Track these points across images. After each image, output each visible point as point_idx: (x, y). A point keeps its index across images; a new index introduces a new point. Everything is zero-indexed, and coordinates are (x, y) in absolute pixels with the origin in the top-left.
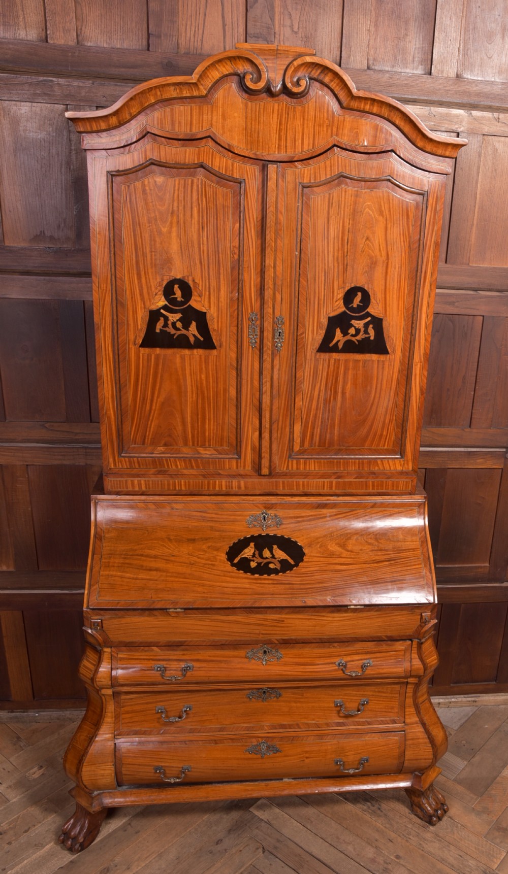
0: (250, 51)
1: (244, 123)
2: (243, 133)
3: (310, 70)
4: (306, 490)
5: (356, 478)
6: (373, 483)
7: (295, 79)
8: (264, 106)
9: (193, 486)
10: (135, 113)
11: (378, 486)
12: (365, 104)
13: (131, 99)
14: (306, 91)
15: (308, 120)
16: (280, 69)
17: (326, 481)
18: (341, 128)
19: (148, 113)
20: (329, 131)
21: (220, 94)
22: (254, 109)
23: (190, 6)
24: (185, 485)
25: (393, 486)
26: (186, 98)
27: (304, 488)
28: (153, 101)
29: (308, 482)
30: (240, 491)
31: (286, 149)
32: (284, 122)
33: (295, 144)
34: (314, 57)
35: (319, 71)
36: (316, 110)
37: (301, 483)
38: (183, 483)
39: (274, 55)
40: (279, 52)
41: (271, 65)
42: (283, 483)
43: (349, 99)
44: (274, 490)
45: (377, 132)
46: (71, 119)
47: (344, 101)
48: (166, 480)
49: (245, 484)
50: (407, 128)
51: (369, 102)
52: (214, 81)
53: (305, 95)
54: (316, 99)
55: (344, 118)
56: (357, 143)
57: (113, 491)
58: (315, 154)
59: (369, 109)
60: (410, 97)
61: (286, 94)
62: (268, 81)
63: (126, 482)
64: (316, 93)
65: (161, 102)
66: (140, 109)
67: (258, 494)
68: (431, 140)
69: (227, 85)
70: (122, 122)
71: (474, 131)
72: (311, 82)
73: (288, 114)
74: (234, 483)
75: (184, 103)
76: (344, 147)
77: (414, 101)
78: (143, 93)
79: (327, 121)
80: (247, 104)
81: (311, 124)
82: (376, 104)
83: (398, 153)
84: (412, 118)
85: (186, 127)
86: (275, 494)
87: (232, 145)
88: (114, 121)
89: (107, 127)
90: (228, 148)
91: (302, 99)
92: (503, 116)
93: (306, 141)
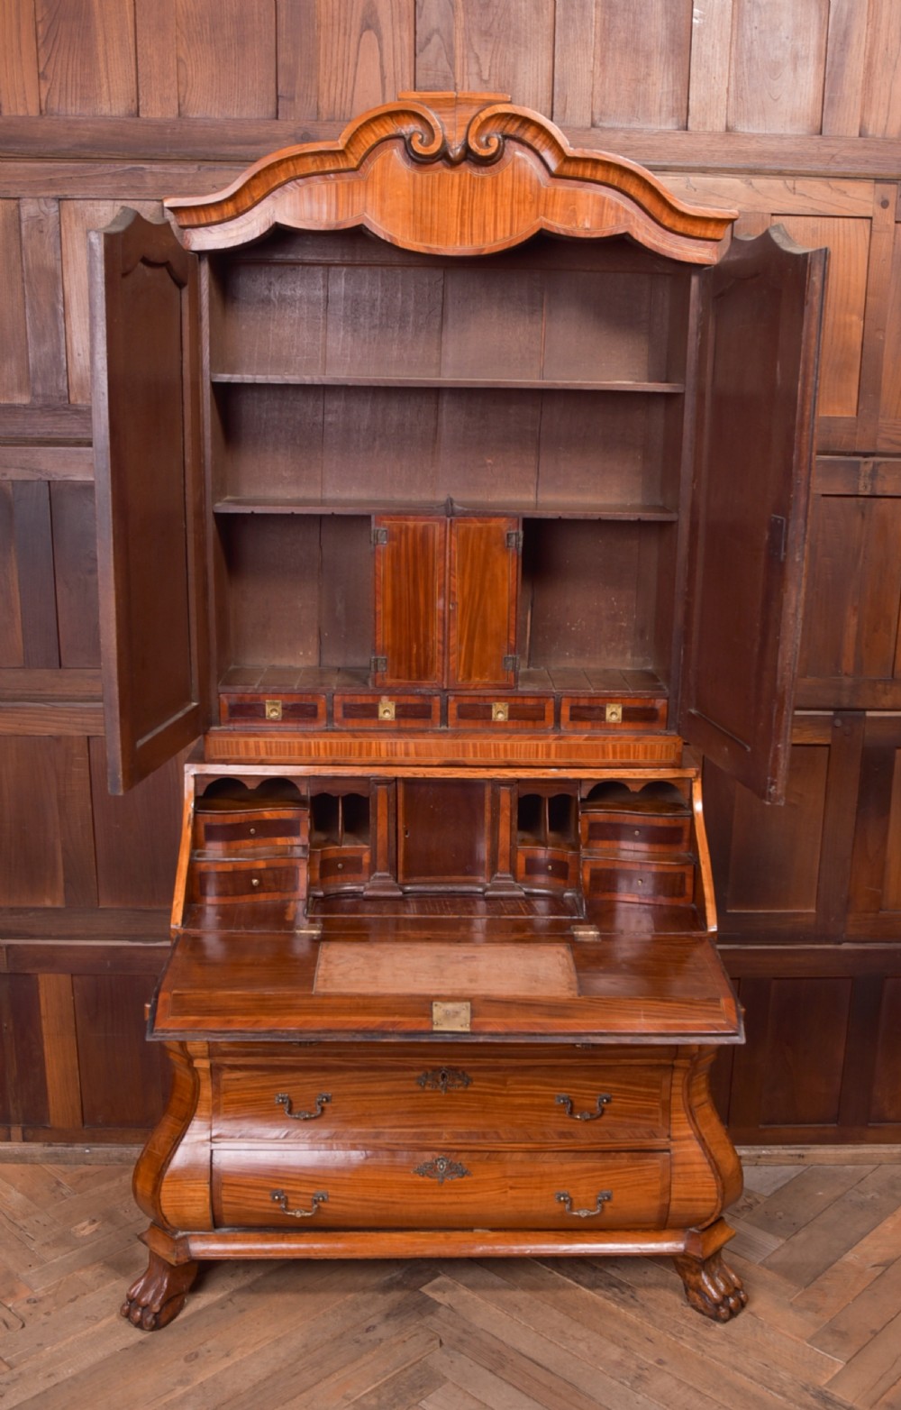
0: (418, 102)
1: (412, 204)
2: (409, 218)
3: (503, 123)
4: (509, 758)
5: (587, 739)
6: (614, 747)
7: (483, 139)
8: (439, 178)
9: (337, 751)
10: (258, 197)
11: (621, 752)
12: (585, 168)
13: (254, 177)
14: (499, 154)
15: (502, 196)
16: (461, 126)
17: (540, 743)
18: (551, 204)
19: (277, 196)
20: (534, 209)
21: (375, 165)
22: (425, 184)
23: (334, 54)
24: (325, 749)
25: (646, 753)
26: (329, 172)
27: (506, 755)
28: (284, 179)
29: (512, 746)
30: (408, 759)
31: (472, 239)
32: (467, 200)
33: (484, 230)
34: (508, 105)
35: (517, 125)
36: (513, 181)
37: (502, 747)
38: (322, 746)
39: (452, 106)
40: (459, 101)
41: (448, 120)
42: (475, 746)
43: (560, 162)
44: (460, 759)
45: (603, 209)
46: (172, 209)
47: (553, 166)
48: (296, 740)
49: (416, 748)
50: (647, 200)
51: (590, 165)
52: (368, 147)
53: (497, 161)
54: (513, 165)
55: (555, 189)
56: (574, 225)
57: (218, 757)
58: (513, 244)
59: (591, 175)
60: (656, 164)
61: (471, 160)
62: (444, 143)
63: (237, 743)
64: (514, 156)
65: (295, 180)
66: (265, 191)
67: (436, 764)
68: (683, 215)
69: (388, 152)
70: (240, 211)
71: (758, 209)
72: (506, 141)
73: (474, 188)
74: (398, 746)
75: (327, 179)
76: (556, 231)
77: (664, 169)
78: (270, 168)
79: (530, 196)
80: (414, 177)
81: (507, 201)
82: (600, 167)
83: (635, 236)
84: (653, 183)
85: (329, 213)
86: (462, 764)
87: (395, 236)
88: (229, 209)
89: (221, 219)
90: (389, 241)
91: (494, 166)
92: (801, 184)
93: (500, 227)
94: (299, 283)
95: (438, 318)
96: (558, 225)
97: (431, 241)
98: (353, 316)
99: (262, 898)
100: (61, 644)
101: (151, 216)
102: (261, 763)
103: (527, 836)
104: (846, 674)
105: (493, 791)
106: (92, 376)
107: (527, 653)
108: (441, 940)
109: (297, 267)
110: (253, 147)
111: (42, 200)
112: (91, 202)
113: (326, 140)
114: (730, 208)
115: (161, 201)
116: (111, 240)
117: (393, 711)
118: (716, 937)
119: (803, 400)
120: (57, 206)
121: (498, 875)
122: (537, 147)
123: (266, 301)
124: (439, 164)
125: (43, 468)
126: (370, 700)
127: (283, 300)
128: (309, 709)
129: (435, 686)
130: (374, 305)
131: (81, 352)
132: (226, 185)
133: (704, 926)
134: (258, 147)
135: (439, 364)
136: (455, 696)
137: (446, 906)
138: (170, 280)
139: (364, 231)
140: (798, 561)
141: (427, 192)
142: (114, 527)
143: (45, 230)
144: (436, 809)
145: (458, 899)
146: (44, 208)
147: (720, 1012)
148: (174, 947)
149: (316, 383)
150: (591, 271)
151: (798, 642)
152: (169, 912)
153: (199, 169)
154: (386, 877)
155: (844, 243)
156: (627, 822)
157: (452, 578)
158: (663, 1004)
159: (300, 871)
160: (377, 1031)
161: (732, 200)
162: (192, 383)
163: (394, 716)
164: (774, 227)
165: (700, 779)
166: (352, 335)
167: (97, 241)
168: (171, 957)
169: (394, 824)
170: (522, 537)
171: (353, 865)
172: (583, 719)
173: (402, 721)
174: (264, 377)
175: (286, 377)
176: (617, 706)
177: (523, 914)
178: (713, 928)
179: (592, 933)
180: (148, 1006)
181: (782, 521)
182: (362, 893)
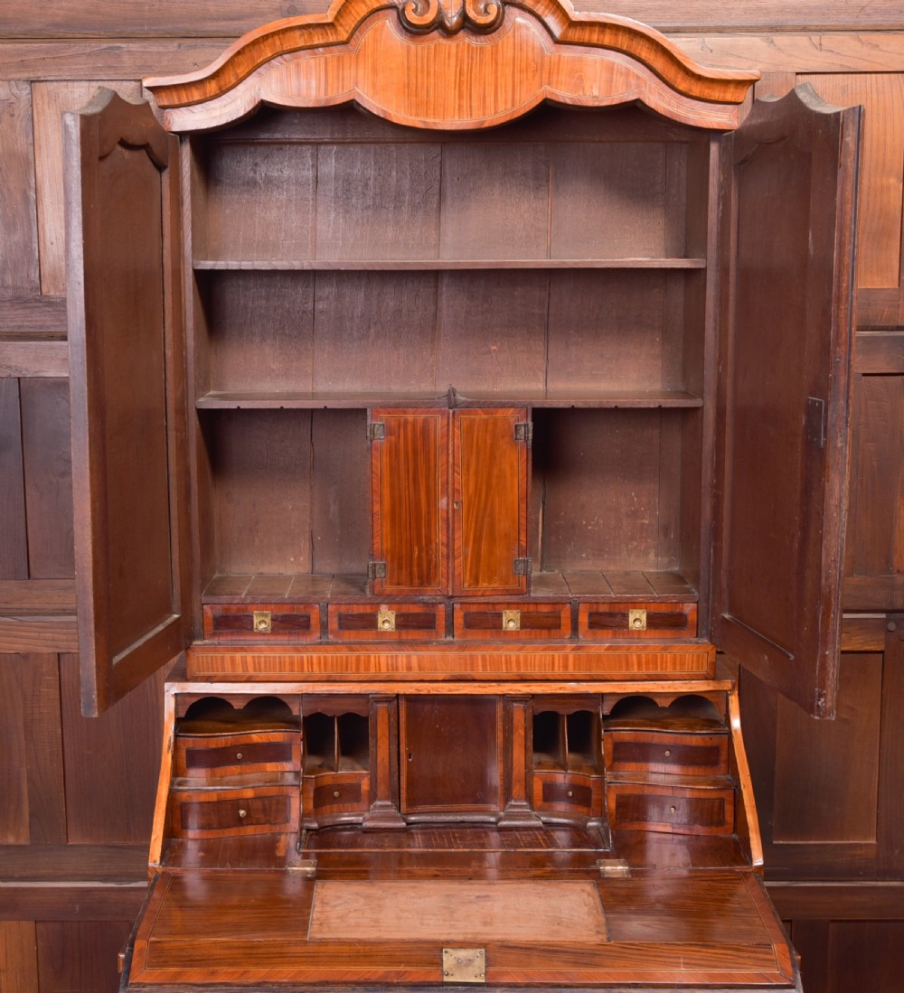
1: (406, 77)
2: (404, 92)
4: (522, 671)
5: (608, 649)
6: (639, 657)
7: (482, 6)
8: (435, 49)
9: (332, 666)
10: (243, 75)
11: (647, 663)
12: (591, 34)
13: (238, 53)
14: (498, 21)
15: (503, 65)
17: (556, 654)
18: (555, 71)
19: (263, 73)
20: (537, 78)
21: (367, 36)
24: (320, 663)
25: (674, 664)
26: (317, 46)
27: (519, 669)
28: (270, 55)
29: (526, 657)
30: (410, 673)
31: (471, 111)
32: (466, 70)
33: (484, 101)
36: (514, 49)
37: (514, 659)
38: (315, 660)
42: (484, 658)
43: (565, 27)
44: (468, 673)
45: (612, 74)
46: (150, 89)
47: (557, 30)
48: (287, 655)
49: (419, 662)
50: (659, 63)
51: (597, 29)
52: (359, 18)
53: (497, 28)
54: (514, 32)
55: (560, 56)
56: (581, 93)
57: (202, 674)
58: (516, 116)
59: (598, 40)
60: (669, 25)
61: (468, 28)
62: (440, 11)
63: (223, 659)
64: (514, 23)
65: (281, 55)
66: (250, 68)
67: (440, 679)
68: (699, 78)
69: (380, 23)
70: (224, 89)
71: (781, 69)
72: (507, 7)
73: (472, 58)
74: (399, 660)
75: (316, 54)
76: (561, 100)
77: (677, 31)
78: (255, 43)
79: (533, 65)
80: (408, 47)
81: (509, 71)
82: (608, 31)
83: (647, 102)
84: (666, 46)
85: (318, 88)
86: (470, 678)
87: (387, 110)
88: (212, 87)
89: (203, 98)
90: (382, 116)
91: (493, 34)
92: (829, 40)
93: (501, 98)
94: (286, 163)
95: (435, 199)
96: (565, 94)
97: (427, 115)
98: (345, 196)
99: (250, 831)
100: (30, 553)
101: (128, 96)
102: (249, 680)
103: (544, 758)
104: (898, 571)
105: (505, 708)
106: (67, 265)
107: (539, 554)
108: (450, 877)
109: (284, 147)
110: (236, 22)
111: (13, 82)
112: (65, 83)
113: (312, 13)
114: (750, 68)
115: (140, 81)
116: (87, 122)
117: (393, 621)
118: (763, 872)
119: (840, 271)
120: (29, 88)
121: (513, 803)
122: (539, 13)
123: (252, 184)
124: (435, 34)
125: (13, 364)
126: (368, 610)
127: (269, 181)
128: (301, 620)
129: (439, 593)
130: (367, 184)
131: (54, 241)
132: (208, 62)
133: (750, 860)
134: (243, 22)
135: (437, 245)
136: (462, 603)
137: (455, 838)
138: (150, 163)
139: (355, 106)
140: (841, 448)
141: (422, 64)
142: (90, 424)
143: (16, 113)
144: (442, 730)
145: (468, 831)
146: (15, 91)
147: (772, 960)
148: (152, 888)
149: (305, 268)
150: (600, 141)
151: (844, 536)
152: (146, 848)
153: (179, 46)
154: (387, 806)
155: (878, 101)
156: (656, 741)
157: (456, 474)
158: (704, 950)
159: (292, 799)
160: (380, 983)
161: (752, 60)
162: (173, 270)
163: (394, 627)
164: (800, 87)
165: (737, 692)
166: (344, 217)
167: (73, 123)
168: (148, 900)
169: (395, 746)
170: (531, 428)
171: (350, 793)
172: (604, 627)
173: (404, 632)
174: (250, 263)
175: (274, 263)
176: (641, 611)
177: (542, 847)
178: (758, 861)
179: (620, 868)
180: (122, 956)
181: (820, 403)
182: (361, 824)
